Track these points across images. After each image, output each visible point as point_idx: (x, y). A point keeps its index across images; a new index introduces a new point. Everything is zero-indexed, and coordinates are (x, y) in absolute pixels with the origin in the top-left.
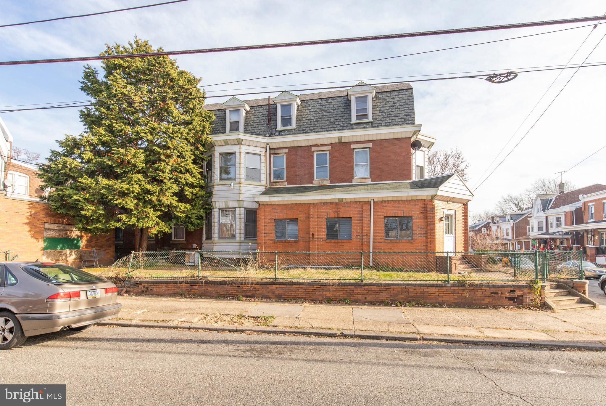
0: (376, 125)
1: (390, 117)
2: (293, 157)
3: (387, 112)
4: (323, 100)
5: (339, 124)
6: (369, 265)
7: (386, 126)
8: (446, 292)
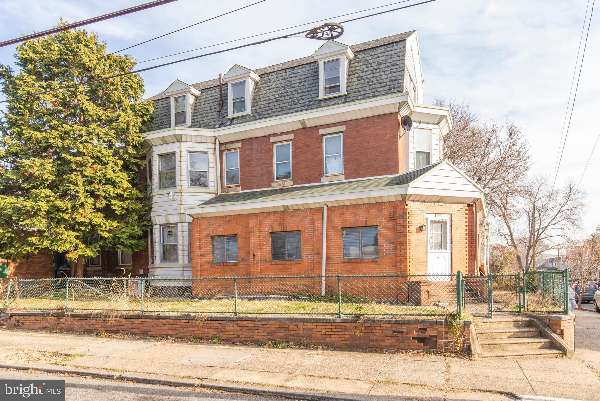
0: (351, 99)
1: (370, 85)
2: (247, 152)
3: (367, 79)
4: (287, 70)
5: (304, 103)
6: (321, 293)
7: (363, 99)
8: (335, 330)
